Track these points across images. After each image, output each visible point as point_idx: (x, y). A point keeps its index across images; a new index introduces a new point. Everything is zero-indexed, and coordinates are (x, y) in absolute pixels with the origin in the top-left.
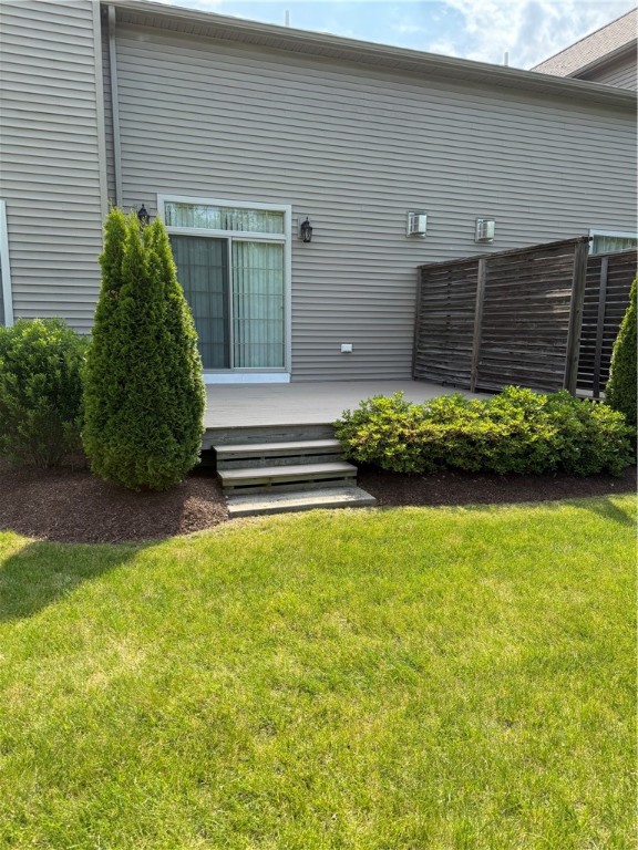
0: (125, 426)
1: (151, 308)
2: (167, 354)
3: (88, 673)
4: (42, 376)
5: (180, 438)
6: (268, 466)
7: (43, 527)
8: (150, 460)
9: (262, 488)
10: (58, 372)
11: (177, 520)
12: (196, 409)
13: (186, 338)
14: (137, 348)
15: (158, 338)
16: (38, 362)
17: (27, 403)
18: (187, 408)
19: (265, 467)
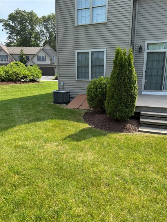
0: (113, 103)
1: (123, 72)
2: (126, 84)
3: (80, 156)
4: (101, 90)
5: (127, 107)
6: (157, 119)
7: (94, 124)
8: (118, 112)
9: (152, 126)
10: (104, 89)
11: (123, 129)
12: (133, 100)
13: (133, 80)
14: (118, 83)
15: (124, 80)
16: (101, 87)
17: (97, 96)
18: (130, 100)
19: (156, 119)
